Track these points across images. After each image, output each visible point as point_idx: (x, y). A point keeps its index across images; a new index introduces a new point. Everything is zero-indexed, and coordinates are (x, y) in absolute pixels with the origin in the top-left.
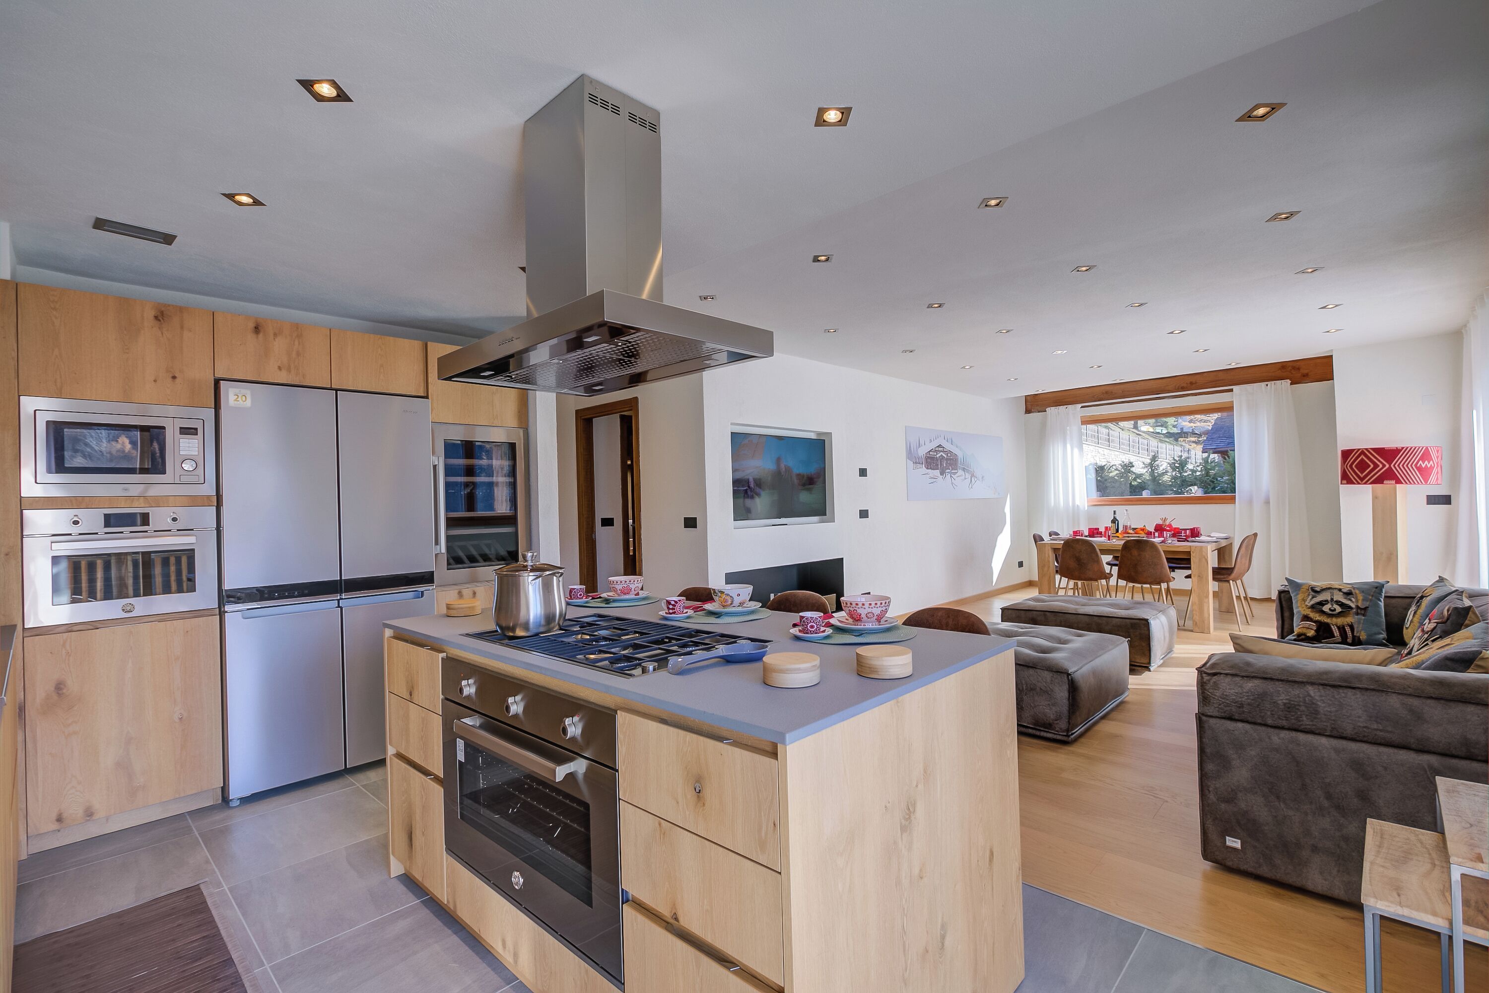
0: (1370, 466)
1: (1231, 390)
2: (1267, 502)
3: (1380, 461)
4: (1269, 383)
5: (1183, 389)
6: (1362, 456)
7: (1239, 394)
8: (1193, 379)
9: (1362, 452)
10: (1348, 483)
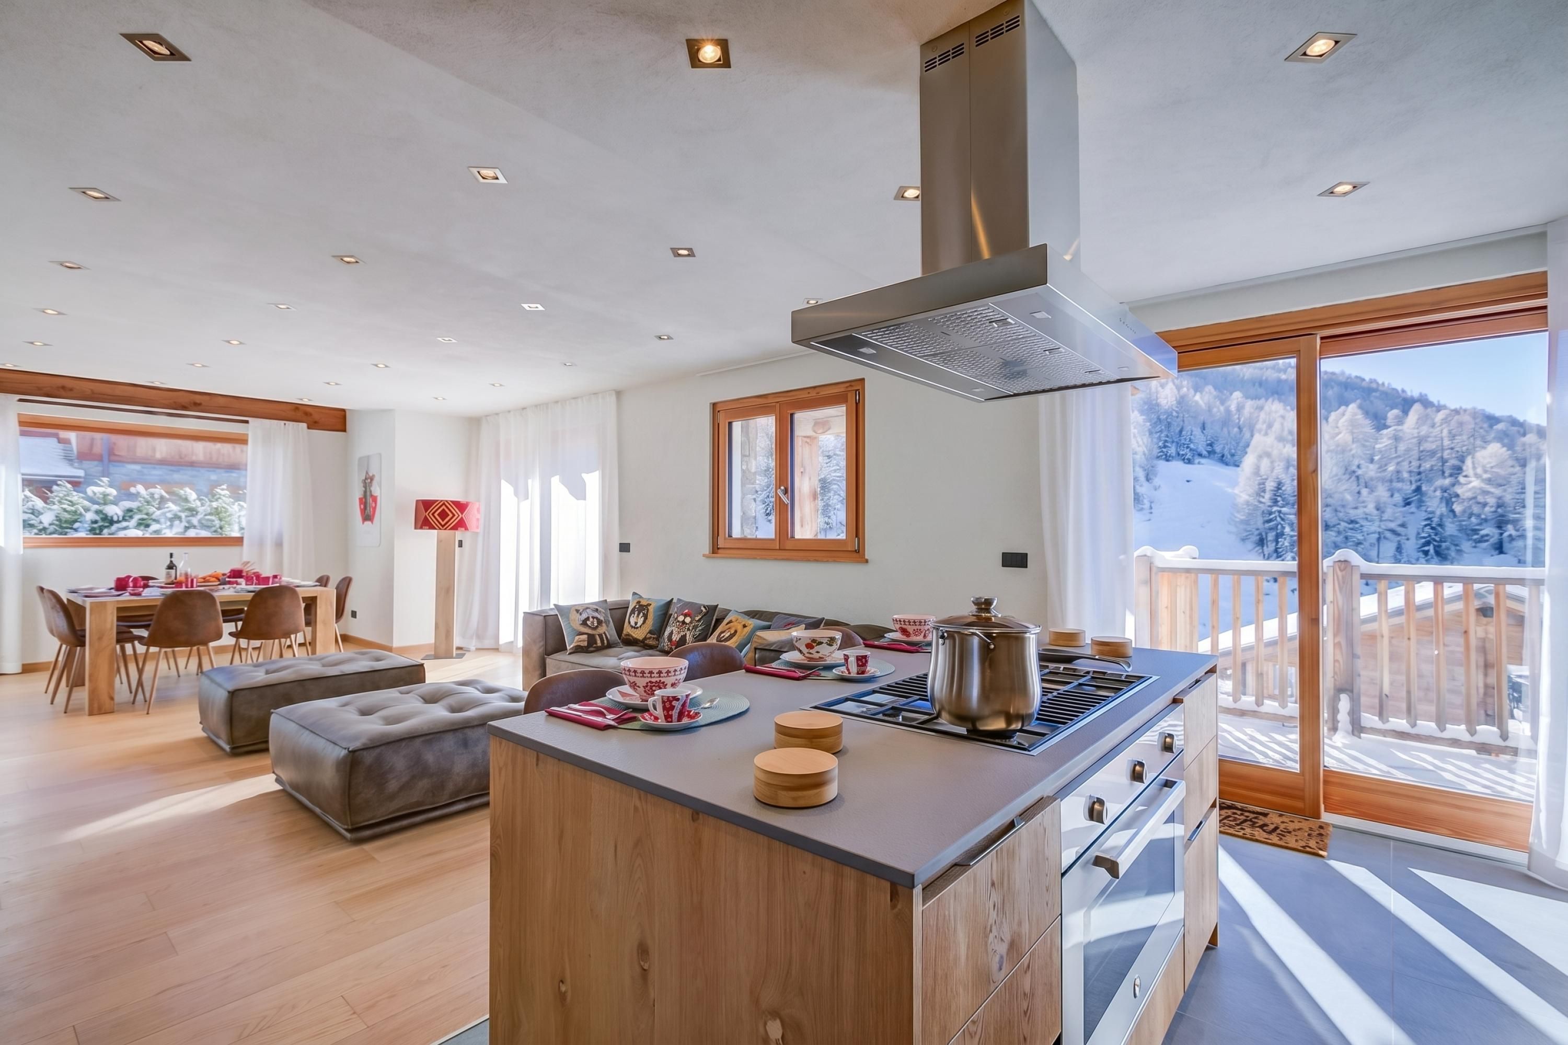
0: (449, 515)
1: (247, 422)
2: (279, 544)
3: (456, 511)
4: (287, 422)
5: (184, 408)
6: (444, 507)
7: (256, 428)
8: (198, 399)
9: (444, 503)
10: (430, 529)
